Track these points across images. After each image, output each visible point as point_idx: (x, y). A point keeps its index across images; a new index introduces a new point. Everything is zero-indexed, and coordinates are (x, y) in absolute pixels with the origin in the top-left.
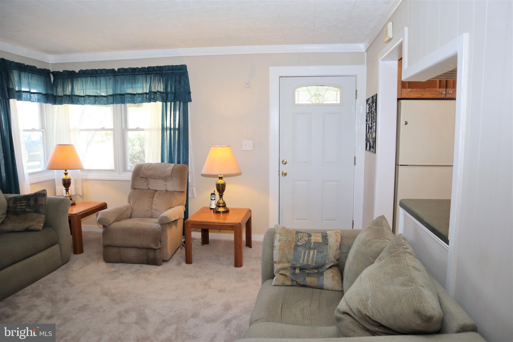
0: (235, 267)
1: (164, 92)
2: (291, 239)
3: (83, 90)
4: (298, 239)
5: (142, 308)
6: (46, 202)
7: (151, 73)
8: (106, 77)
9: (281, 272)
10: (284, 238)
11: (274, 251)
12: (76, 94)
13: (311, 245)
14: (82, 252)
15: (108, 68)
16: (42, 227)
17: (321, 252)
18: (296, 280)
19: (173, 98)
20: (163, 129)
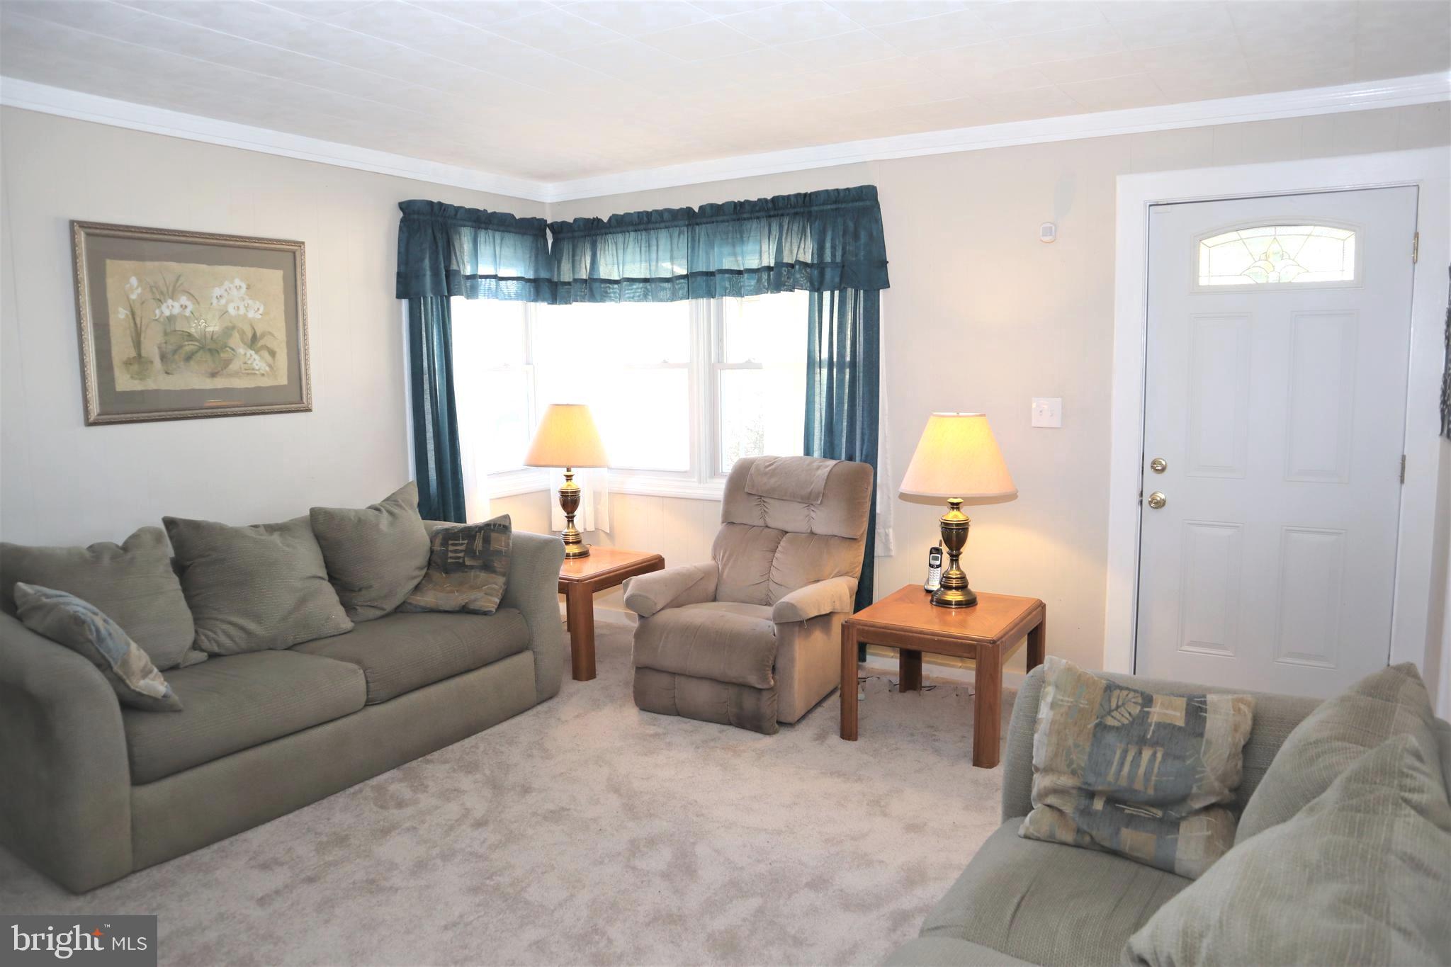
0: (975, 765)
1: (815, 262)
2: (1087, 706)
3: (618, 264)
4: (1110, 706)
5: (692, 840)
6: (508, 545)
7: (780, 212)
8: (671, 229)
9: (1051, 800)
10: (1067, 699)
11: (1036, 736)
12: (602, 277)
13: (1146, 732)
14: (591, 675)
15: (676, 206)
16: (496, 607)
17: (1176, 757)
18: (1088, 830)
19: (837, 280)
20: (811, 364)
